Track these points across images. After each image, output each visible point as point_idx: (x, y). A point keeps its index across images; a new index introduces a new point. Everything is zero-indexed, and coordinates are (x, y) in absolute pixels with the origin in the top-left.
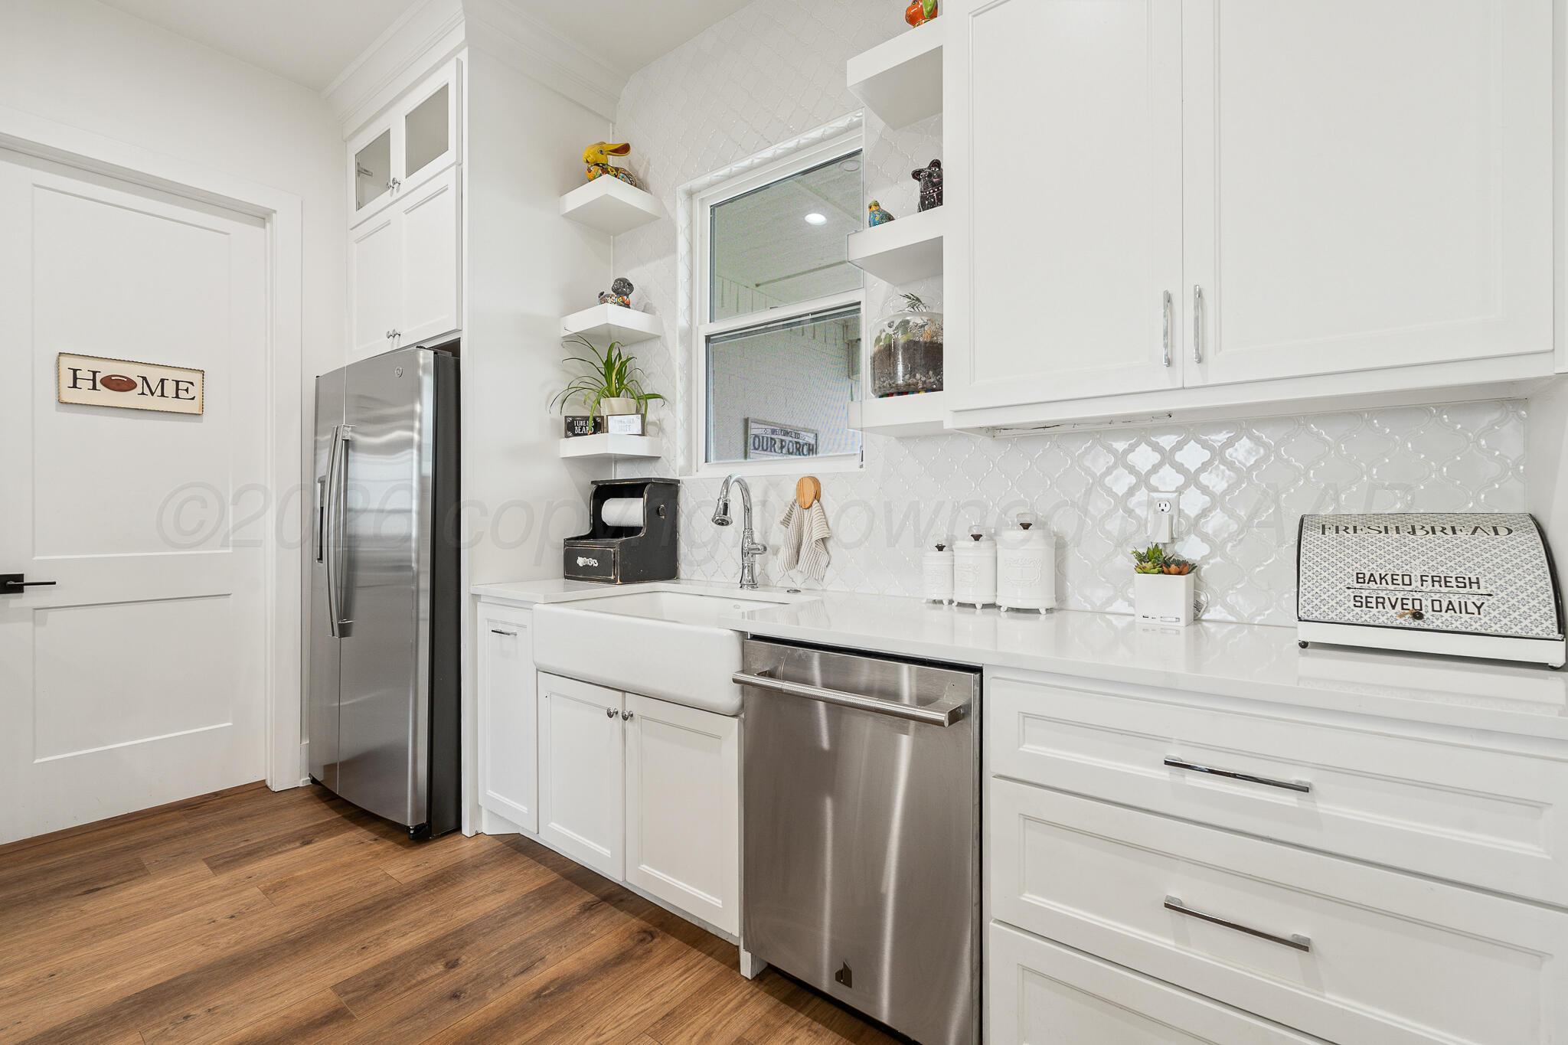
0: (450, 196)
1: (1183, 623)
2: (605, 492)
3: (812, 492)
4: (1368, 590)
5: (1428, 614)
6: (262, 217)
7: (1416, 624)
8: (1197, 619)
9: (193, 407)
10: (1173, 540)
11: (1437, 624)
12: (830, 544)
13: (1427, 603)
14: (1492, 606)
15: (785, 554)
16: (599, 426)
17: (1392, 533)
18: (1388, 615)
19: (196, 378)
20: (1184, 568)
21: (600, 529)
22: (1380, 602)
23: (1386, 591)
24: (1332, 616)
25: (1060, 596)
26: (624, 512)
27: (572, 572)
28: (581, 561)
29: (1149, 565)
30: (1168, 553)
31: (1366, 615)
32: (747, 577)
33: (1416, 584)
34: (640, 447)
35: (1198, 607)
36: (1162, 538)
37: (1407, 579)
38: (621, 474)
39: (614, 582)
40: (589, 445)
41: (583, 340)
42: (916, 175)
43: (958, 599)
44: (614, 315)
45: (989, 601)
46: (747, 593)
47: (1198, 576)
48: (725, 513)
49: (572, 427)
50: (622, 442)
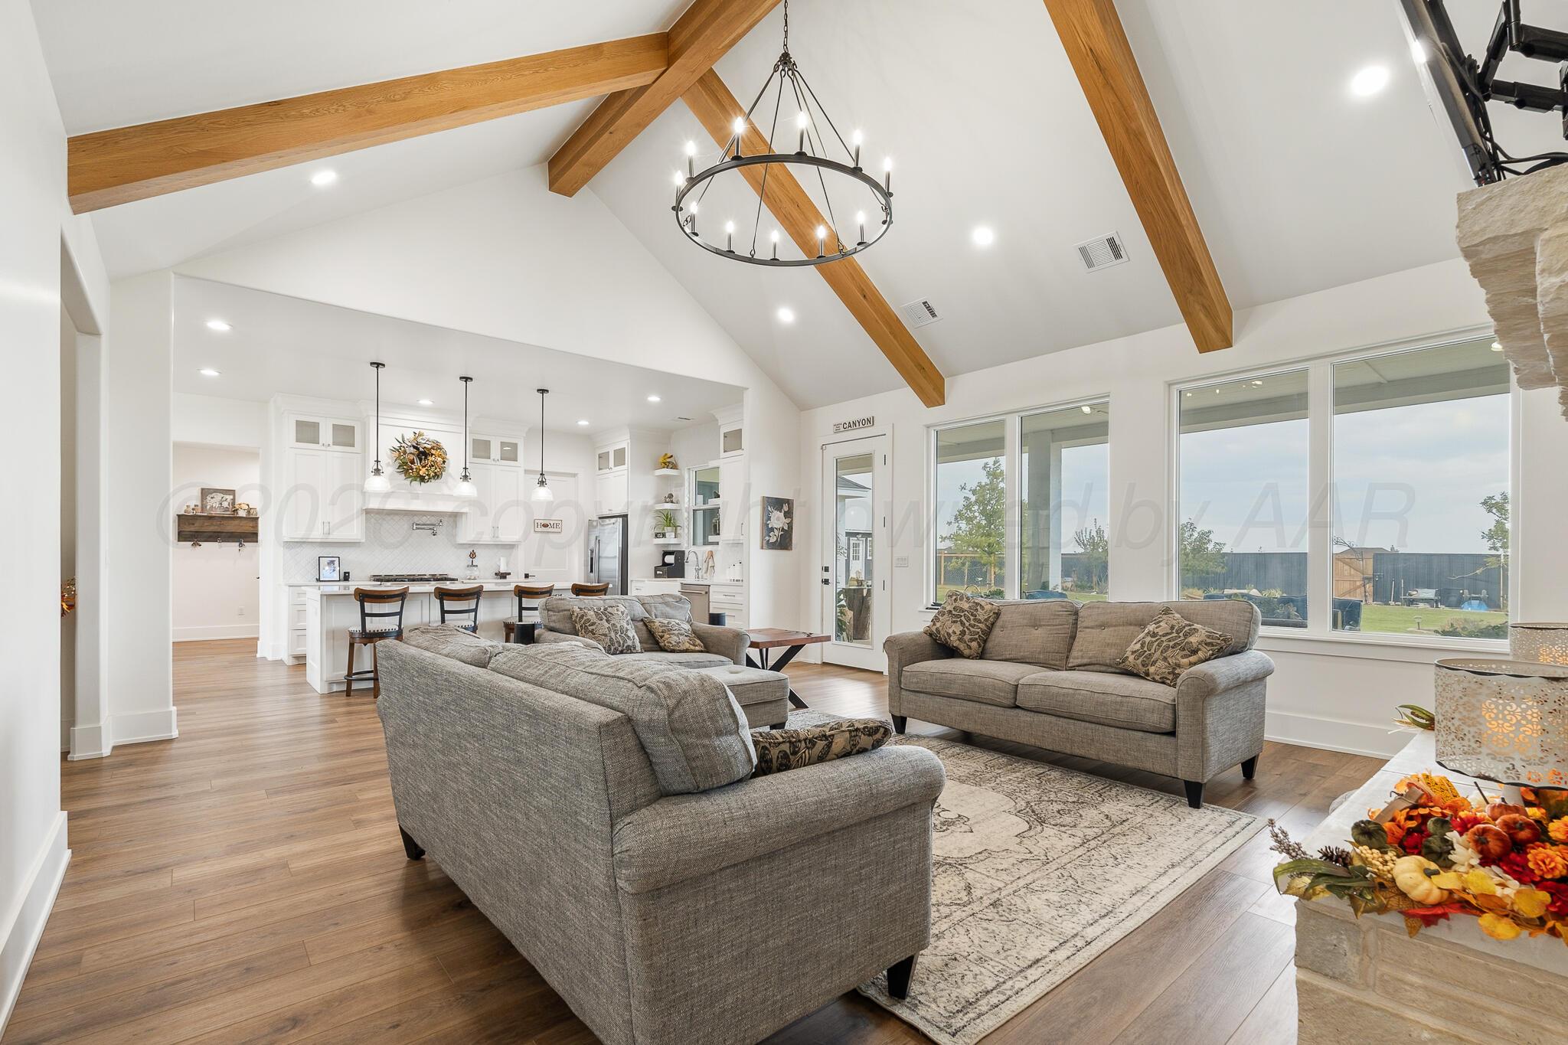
0: (626, 477)
2: (666, 553)
3: (711, 555)
6: (574, 475)
9: (560, 529)
15: (704, 570)
16: (664, 535)
19: (561, 522)
21: (665, 564)
26: (670, 559)
27: (657, 576)
28: (658, 572)
32: (697, 576)
34: (673, 541)
38: (671, 549)
39: (665, 578)
40: (661, 541)
41: (660, 511)
44: (668, 506)
49: (656, 536)
50: (670, 539)
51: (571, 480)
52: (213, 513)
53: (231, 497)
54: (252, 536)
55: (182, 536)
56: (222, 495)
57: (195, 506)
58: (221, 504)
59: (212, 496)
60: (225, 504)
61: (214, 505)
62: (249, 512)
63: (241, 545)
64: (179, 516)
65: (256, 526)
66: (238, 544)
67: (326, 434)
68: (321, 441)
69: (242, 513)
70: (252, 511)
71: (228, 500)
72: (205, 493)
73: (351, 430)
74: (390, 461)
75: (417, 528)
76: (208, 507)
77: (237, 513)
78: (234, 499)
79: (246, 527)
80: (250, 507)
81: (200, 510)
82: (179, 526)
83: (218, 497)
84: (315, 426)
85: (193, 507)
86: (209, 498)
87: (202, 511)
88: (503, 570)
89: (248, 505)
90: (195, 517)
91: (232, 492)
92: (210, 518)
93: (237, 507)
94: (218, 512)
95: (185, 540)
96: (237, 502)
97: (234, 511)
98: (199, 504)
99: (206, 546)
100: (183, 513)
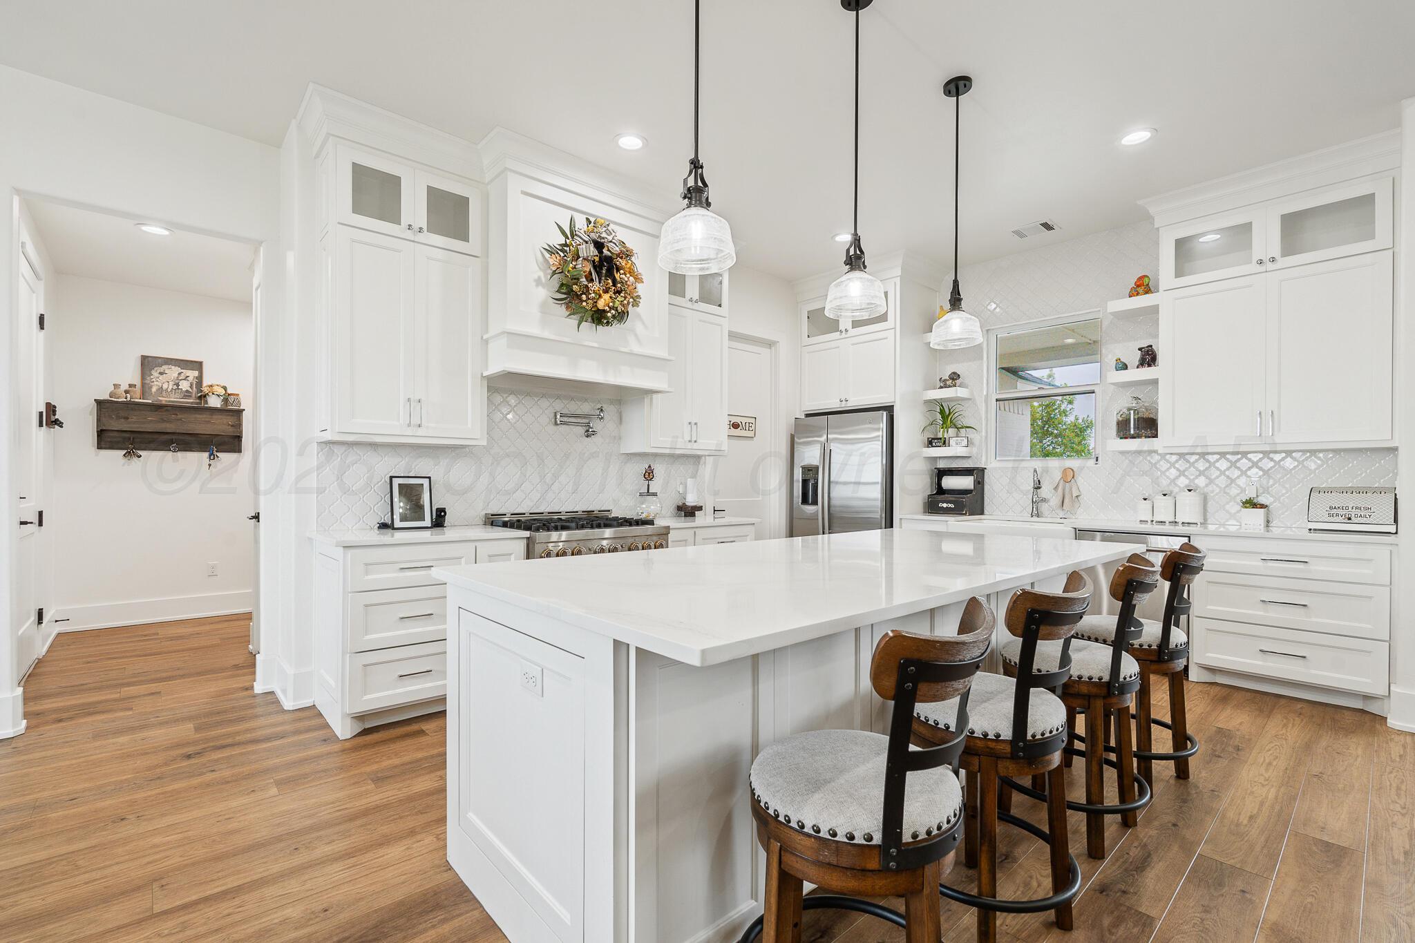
0: (890, 342)
1: (1263, 526)
2: (944, 473)
3: (1069, 476)
4: (1334, 511)
5: (1353, 518)
6: (770, 344)
7: (1349, 521)
8: (1267, 526)
9: (751, 434)
10: (1257, 496)
11: (1356, 521)
12: (1079, 498)
13: (1353, 515)
14: (1375, 516)
15: (1056, 502)
16: (945, 442)
17: (1345, 494)
18: (1340, 519)
19: (752, 421)
20: (1262, 506)
21: (941, 490)
22: (1337, 515)
23: (1340, 512)
24: (1320, 520)
25: (1205, 519)
26: (957, 483)
28: (943, 505)
29: (1248, 505)
30: (1255, 501)
31: (1331, 519)
32: (1035, 512)
33: (1350, 509)
35: (1268, 521)
36: (1253, 495)
37: (1347, 508)
39: (965, 514)
40: (938, 451)
42: (1140, 349)
43: (1155, 519)
45: (1173, 520)
46: (1035, 519)
47: (1268, 510)
48: (1039, 484)
49: (930, 443)
50: (956, 449)
51: (765, 351)
52: (164, 400)
53: (196, 373)
54: (232, 443)
55: (105, 439)
56: (181, 371)
57: (130, 386)
58: (178, 385)
59: (161, 369)
60: (185, 386)
61: (165, 386)
62: (226, 401)
63: (212, 456)
64: (99, 402)
65: (239, 425)
66: (207, 454)
67: (414, 207)
68: (405, 218)
69: (214, 402)
70: (231, 399)
71: (191, 379)
72: (148, 364)
73: (462, 203)
74: (541, 274)
75: (563, 423)
76: (154, 389)
77: (206, 402)
78: (200, 379)
79: (220, 426)
80: (229, 391)
81: (138, 395)
82: (99, 420)
83: (173, 372)
84: (392, 184)
85: (127, 387)
86: (155, 374)
87: (143, 395)
88: (691, 500)
89: (225, 388)
90: (130, 406)
91: (198, 366)
92: (157, 407)
93: (206, 390)
94: (174, 399)
95: (112, 446)
96: (206, 382)
97: (200, 398)
98: (138, 382)
99: (152, 459)
100: (106, 397)
